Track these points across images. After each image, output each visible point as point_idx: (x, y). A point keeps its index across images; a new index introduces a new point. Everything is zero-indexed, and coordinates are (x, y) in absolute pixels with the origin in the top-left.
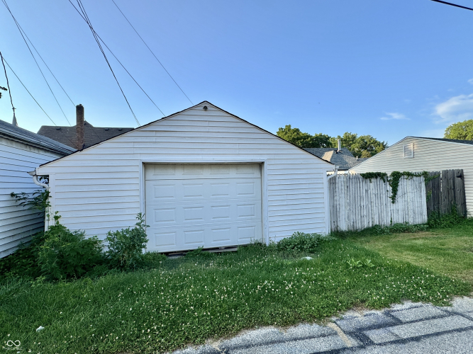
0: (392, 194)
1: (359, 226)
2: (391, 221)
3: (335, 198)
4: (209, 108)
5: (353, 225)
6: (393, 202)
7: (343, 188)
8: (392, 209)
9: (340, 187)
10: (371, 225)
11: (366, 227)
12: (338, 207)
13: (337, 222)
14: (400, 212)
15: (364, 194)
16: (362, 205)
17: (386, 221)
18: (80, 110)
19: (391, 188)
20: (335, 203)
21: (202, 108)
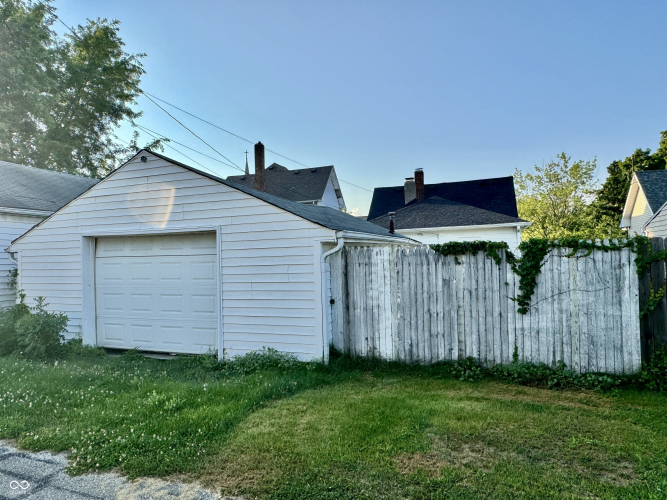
0: (518, 292)
1: (424, 354)
2: (515, 355)
3: (370, 293)
4: (148, 159)
5: (411, 351)
6: (523, 311)
7: (387, 274)
8: (519, 326)
9: (381, 273)
10: (455, 355)
11: (441, 358)
12: (375, 310)
13: (373, 339)
14: (543, 336)
15: (440, 289)
16: (433, 310)
17: (500, 353)
18: (259, 149)
19: (518, 278)
20: (370, 302)
21: (139, 160)
